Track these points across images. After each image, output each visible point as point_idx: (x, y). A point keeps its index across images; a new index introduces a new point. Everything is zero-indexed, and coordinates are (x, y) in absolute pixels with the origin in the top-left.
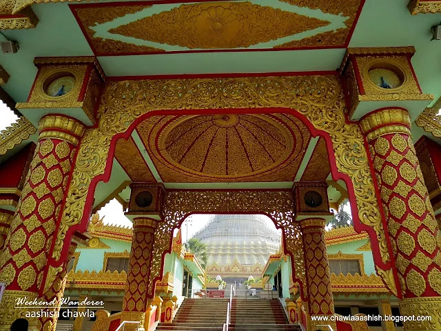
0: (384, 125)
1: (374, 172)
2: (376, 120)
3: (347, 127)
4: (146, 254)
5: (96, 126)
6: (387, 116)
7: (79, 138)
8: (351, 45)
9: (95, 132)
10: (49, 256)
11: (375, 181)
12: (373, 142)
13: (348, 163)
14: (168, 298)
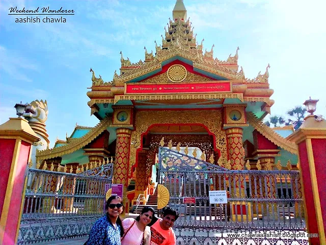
0: (232, 133)
1: (228, 149)
2: (230, 131)
3: (221, 132)
4: (144, 173)
5: (135, 130)
6: (234, 131)
7: (130, 135)
8: (224, 103)
9: (135, 132)
10: (127, 175)
11: (228, 152)
12: (229, 138)
13: (220, 146)
14: (152, 184)
